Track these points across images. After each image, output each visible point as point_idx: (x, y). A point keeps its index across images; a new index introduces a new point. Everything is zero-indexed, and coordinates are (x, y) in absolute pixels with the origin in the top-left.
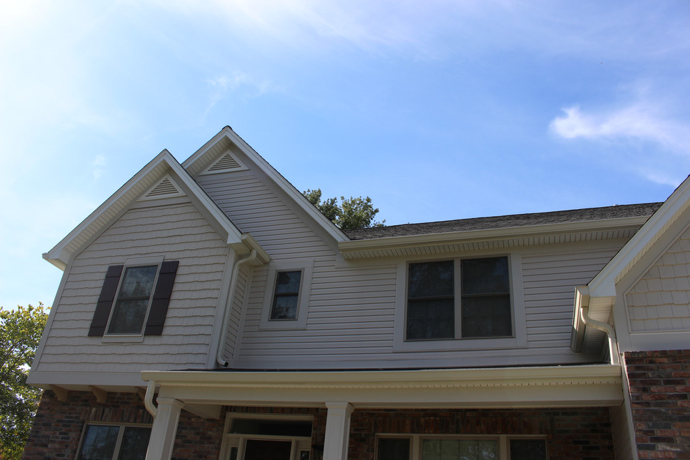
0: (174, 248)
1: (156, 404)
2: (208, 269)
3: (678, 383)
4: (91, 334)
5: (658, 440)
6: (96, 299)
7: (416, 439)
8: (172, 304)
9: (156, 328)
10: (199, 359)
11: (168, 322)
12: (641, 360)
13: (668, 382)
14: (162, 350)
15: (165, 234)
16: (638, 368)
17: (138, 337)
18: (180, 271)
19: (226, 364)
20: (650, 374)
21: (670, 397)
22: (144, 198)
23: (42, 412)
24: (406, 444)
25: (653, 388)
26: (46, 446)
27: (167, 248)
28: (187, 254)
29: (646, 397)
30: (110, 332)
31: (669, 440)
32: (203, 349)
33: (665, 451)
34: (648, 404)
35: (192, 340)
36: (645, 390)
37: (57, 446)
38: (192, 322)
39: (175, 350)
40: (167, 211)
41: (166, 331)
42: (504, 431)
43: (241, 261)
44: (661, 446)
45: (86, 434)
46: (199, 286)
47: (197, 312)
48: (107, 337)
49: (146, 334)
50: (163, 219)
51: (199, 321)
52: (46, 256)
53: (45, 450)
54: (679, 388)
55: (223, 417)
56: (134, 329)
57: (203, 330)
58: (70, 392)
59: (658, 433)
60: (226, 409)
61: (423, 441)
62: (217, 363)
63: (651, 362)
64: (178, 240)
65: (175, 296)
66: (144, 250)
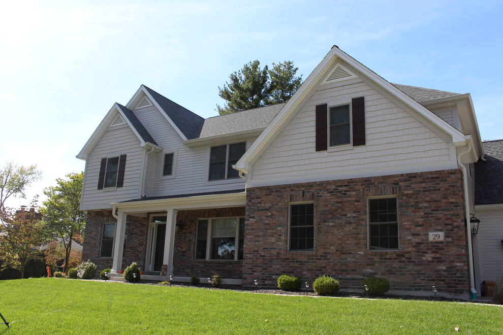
0: (124, 149)
1: (116, 214)
2: (137, 157)
3: (259, 198)
4: (98, 189)
5: (250, 217)
6: (99, 173)
7: (210, 220)
8: (125, 174)
9: (120, 184)
10: (136, 195)
11: (125, 181)
12: (250, 191)
13: (257, 198)
14: (123, 192)
15: (121, 142)
16: (249, 193)
17: (114, 188)
18: (127, 159)
19: (145, 196)
20: (252, 195)
21: (257, 203)
22: (111, 126)
23: (88, 221)
24: (206, 222)
25: (253, 200)
26: (91, 233)
27: (122, 149)
28: (129, 151)
29: (250, 204)
30: (106, 187)
31: (253, 217)
32: (137, 191)
33: (252, 221)
34: (250, 206)
35: (133, 188)
36: (250, 201)
37: (95, 233)
38: (132, 180)
39: (127, 192)
40: (120, 132)
41: (124, 185)
42: (237, 215)
43: (148, 153)
44: (251, 219)
45: (104, 227)
46: (134, 165)
47: (134, 176)
48: (105, 189)
49: (117, 187)
50: (119, 136)
51: (135, 180)
52: (77, 157)
53: (91, 235)
54: (259, 200)
55: (149, 216)
56: (113, 185)
57: (136, 183)
58: (96, 212)
59: (251, 215)
60: (149, 213)
61: (213, 221)
62: (142, 196)
63: (254, 191)
64: (125, 145)
65: (126, 170)
66: (114, 150)
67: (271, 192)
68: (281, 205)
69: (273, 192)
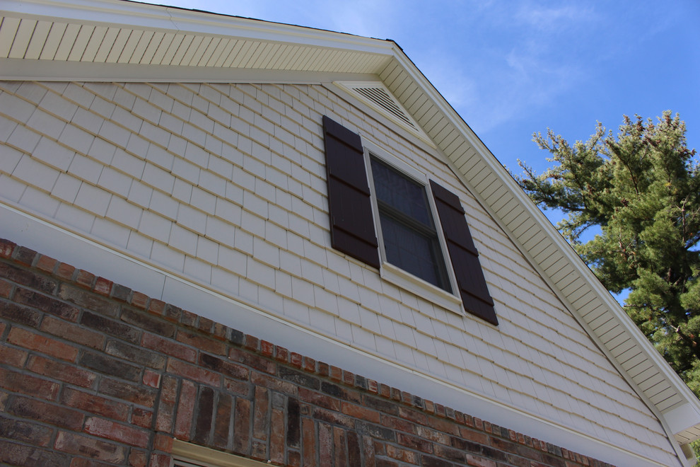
67: (35, 300)
68: (109, 443)
69: (56, 308)
